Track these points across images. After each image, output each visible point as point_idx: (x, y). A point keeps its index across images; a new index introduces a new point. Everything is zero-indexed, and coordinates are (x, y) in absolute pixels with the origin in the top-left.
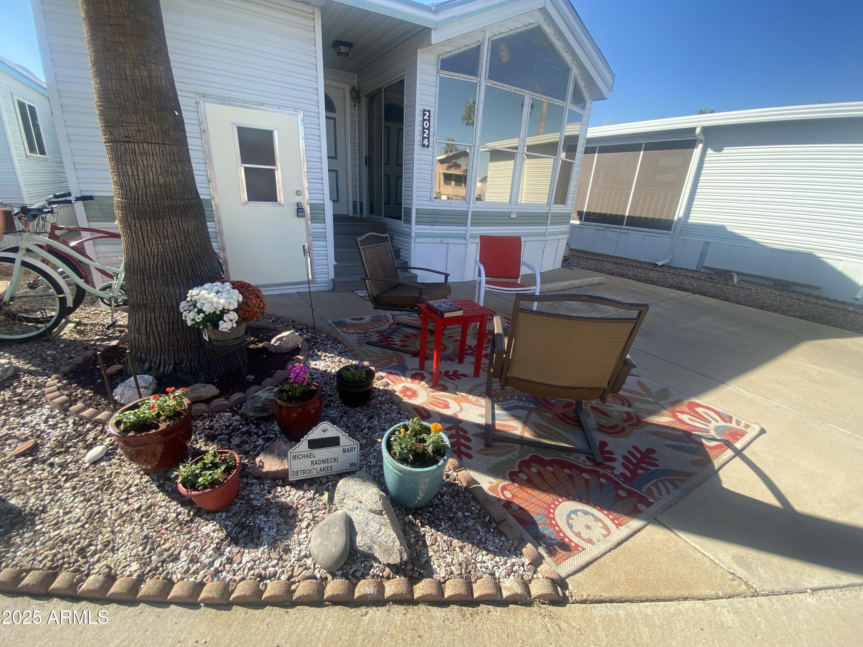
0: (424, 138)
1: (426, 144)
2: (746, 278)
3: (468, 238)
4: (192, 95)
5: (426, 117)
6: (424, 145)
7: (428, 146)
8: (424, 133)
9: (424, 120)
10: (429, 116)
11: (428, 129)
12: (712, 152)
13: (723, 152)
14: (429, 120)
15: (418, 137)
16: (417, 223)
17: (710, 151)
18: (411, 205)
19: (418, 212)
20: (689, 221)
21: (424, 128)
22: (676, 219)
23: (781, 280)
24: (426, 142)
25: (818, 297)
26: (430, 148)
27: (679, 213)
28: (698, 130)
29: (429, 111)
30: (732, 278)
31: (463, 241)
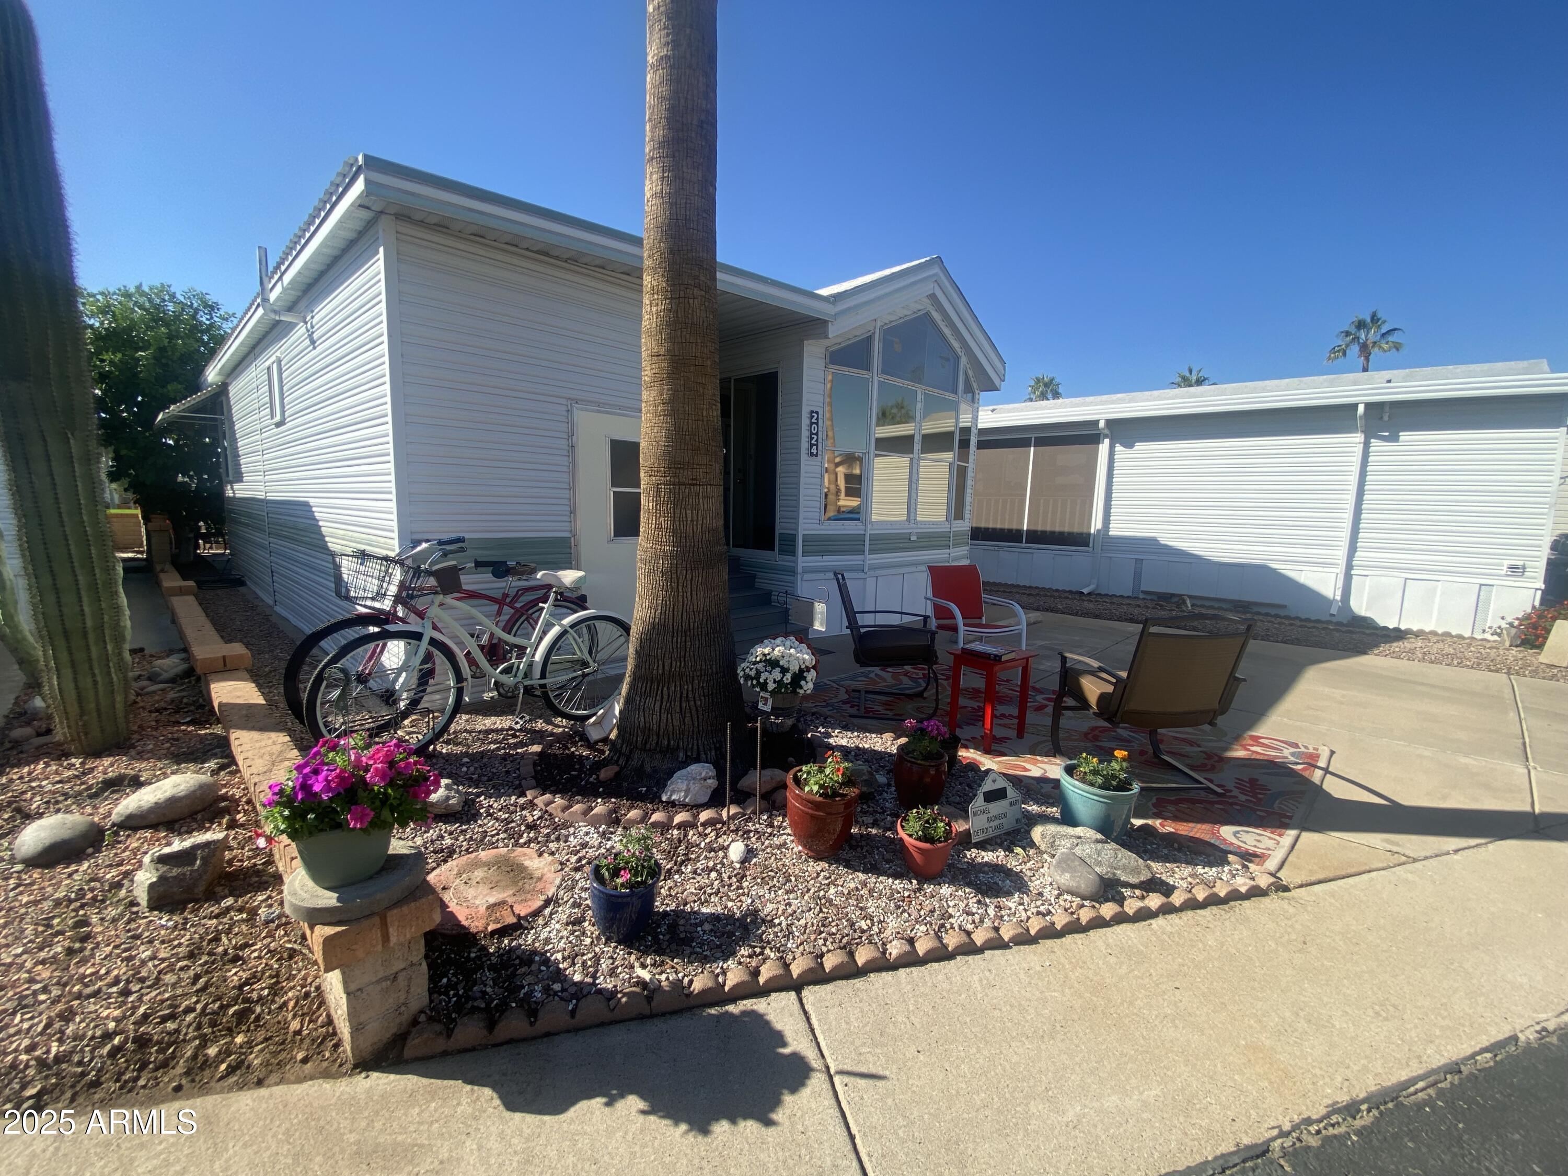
0: (812, 445)
1: (815, 452)
2: (1199, 603)
3: (866, 570)
4: (563, 401)
5: (814, 420)
6: (812, 454)
7: (816, 455)
8: (812, 438)
9: (812, 423)
10: (817, 419)
11: (817, 434)
12: (1121, 448)
13: (1136, 448)
14: (817, 424)
15: (805, 445)
16: (805, 553)
17: (1118, 448)
18: (797, 530)
19: (806, 538)
20: (1110, 533)
21: (812, 433)
22: (1092, 531)
23: (1240, 601)
24: (814, 451)
25: (1287, 617)
26: (819, 457)
27: (1096, 524)
28: (1102, 424)
29: (817, 413)
30: (1184, 602)
31: (861, 575)
